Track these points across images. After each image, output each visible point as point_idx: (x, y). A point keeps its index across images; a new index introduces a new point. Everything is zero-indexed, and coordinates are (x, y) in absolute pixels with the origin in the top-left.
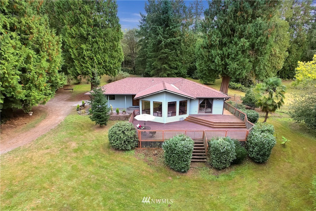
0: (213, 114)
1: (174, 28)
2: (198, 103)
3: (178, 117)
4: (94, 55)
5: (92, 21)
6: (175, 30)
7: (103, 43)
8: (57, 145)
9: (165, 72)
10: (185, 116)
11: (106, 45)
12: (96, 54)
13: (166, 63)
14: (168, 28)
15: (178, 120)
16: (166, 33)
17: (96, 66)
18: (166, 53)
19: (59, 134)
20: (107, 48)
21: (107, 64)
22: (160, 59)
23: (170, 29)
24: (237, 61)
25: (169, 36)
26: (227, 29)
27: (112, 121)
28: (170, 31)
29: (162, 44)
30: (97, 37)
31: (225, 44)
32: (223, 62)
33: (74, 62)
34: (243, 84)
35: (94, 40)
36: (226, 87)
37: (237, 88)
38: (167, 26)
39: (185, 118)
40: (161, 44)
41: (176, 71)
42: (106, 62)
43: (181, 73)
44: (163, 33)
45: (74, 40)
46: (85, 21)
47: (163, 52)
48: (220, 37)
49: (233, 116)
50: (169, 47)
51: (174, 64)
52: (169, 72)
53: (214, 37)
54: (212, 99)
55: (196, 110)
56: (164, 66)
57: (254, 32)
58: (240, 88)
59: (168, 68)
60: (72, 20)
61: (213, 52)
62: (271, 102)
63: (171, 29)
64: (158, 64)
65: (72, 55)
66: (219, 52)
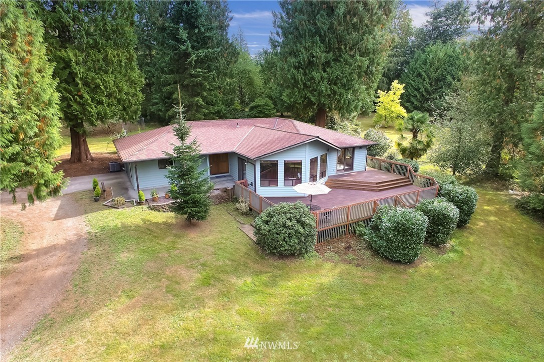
0: (354, 171)
1: (208, 31)
2: (336, 157)
6: (210, 34)
9: (197, 111)
10: (324, 181)
13: (199, 94)
14: (197, 30)
25: (201, 44)
29: (193, 60)
47: (193, 74)
49: (378, 170)
50: (201, 65)
52: (206, 111)
54: (354, 148)
55: (334, 169)
56: (198, 100)
59: (203, 103)
63: (202, 33)
64: (184, 97)
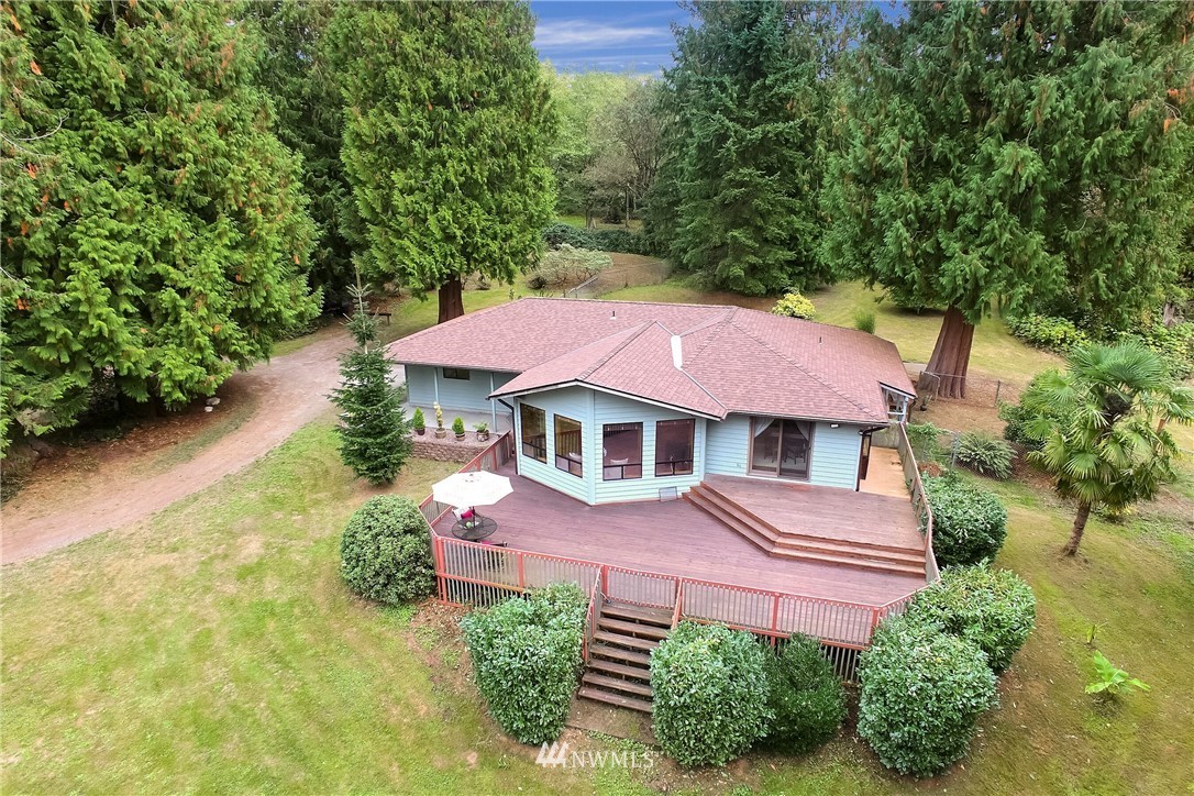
0: (812, 483)
1: (785, 81)
2: (748, 433)
3: (649, 485)
4: (430, 208)
5: (424, 86)
6: (784, 90)
7: (464, 164)
8: (207, 539)
9: (737, 259)
10: (683, 484)
11: (473, 170)
12: (439, 204)
13: (747, 223)
14: (758, 83)
15: (653, 495)
16: (750, 101)
17: (435, 247)
18: (741, 184)
19: (237, 499)
20: (476, 181)
21: (478, 239)
22: (724, 205)
23: (764, 87)
24: (988, 243)
25: (763, 113)
26: (951, 100)
27: (434, 462)
28: (768, 95)
29: (729, 150)
30: (446, 141)
31: (944, 165)
32: (927, 246)
33: (369, 231)
34: (1082, 323)
35: (430, 153)
36: (956, 346)
37: (1048, 342)
38: (757, 72)
39: (687, 490)
40: (724, 150)
41: (790, 255)
42: (474, 232)
43: (813, 261)
44: (741, 103)
45: (370, 156)
46: (404, 91)
47: (731, 180)
48: (915, 137)
49: (901, 502)
50: (763, 158)
51: (780, 227)
52: (753, 259)
53: (890, 137)
54: (810, 425)
55: (739, 461)
56: (733, 237)
57: (1075, 112)
58: (1063, 341)
59: (750, 242)
60: (368, 86)
61: (883, 200)
62: (1091, 465)
63: (771, 88)
64: (715, 227)
65: (360, 207)
66: (909, 199)
